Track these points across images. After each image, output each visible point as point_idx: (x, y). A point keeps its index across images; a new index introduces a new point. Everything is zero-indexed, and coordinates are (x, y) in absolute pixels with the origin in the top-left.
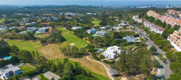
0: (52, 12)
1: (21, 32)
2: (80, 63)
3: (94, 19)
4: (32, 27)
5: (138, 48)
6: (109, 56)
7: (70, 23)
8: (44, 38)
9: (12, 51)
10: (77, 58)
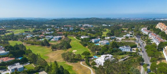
0: (73, 24)
1: (41, 40)
2: (72, 67)
3: (106, 30)
4: (50, 35)
5: (130, 58)
6: (100, 63)
7: (80, 33)
8: (55, 45)
9: (26, 53)
10: (72, 63)
